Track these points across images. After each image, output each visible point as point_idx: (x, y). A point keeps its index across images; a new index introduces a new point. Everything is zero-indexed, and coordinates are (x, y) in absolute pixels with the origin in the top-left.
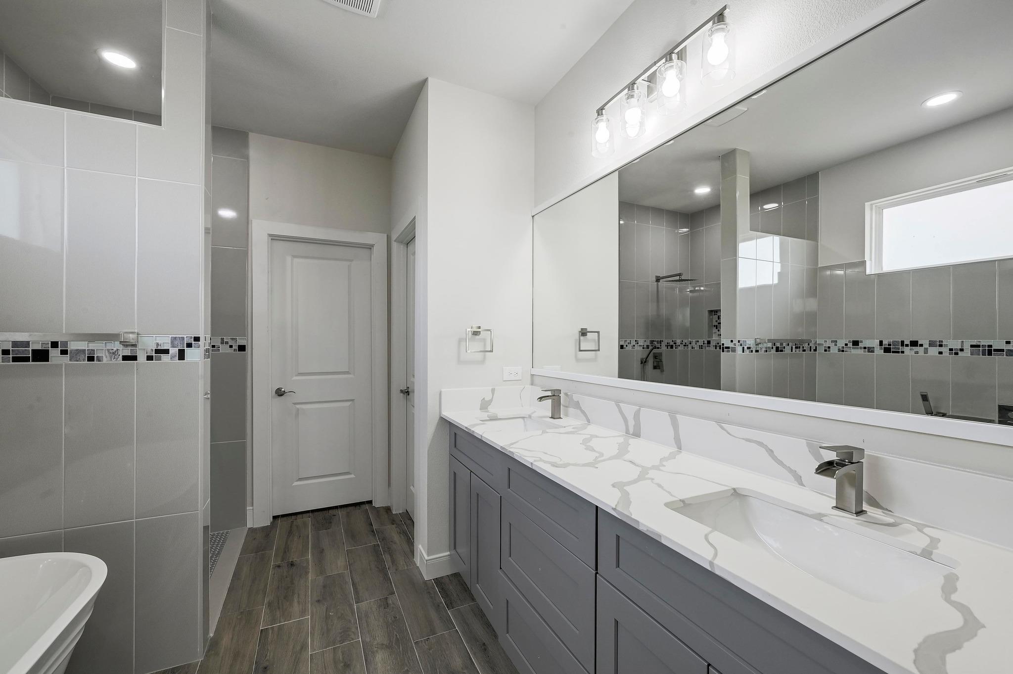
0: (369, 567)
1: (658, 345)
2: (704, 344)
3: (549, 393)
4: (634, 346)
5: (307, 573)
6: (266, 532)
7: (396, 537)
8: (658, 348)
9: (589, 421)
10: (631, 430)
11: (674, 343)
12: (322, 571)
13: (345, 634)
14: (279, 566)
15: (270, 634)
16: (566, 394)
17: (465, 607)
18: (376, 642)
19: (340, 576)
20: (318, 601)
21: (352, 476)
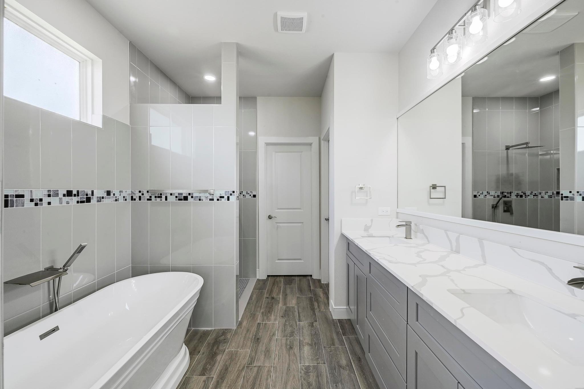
0: (306, 306)
1: (509, 195)
2: (553, 194)
3: (404, 223)
4: (486, 195)
5: (279, 303)
6: (264, 282)
7: (322, 295)
8: (509, 197)
9: (429, 241)
10: (454, 249)
11: (524, 194)
12: (285, 304)
13: (292, 334)
14: (268, 298)
15: (261, 325)
16: (416, 225)
17: (352, 337)
18: (305, 341)
19: (293, 307)
20: (282, 316)
21: (302, 261)
